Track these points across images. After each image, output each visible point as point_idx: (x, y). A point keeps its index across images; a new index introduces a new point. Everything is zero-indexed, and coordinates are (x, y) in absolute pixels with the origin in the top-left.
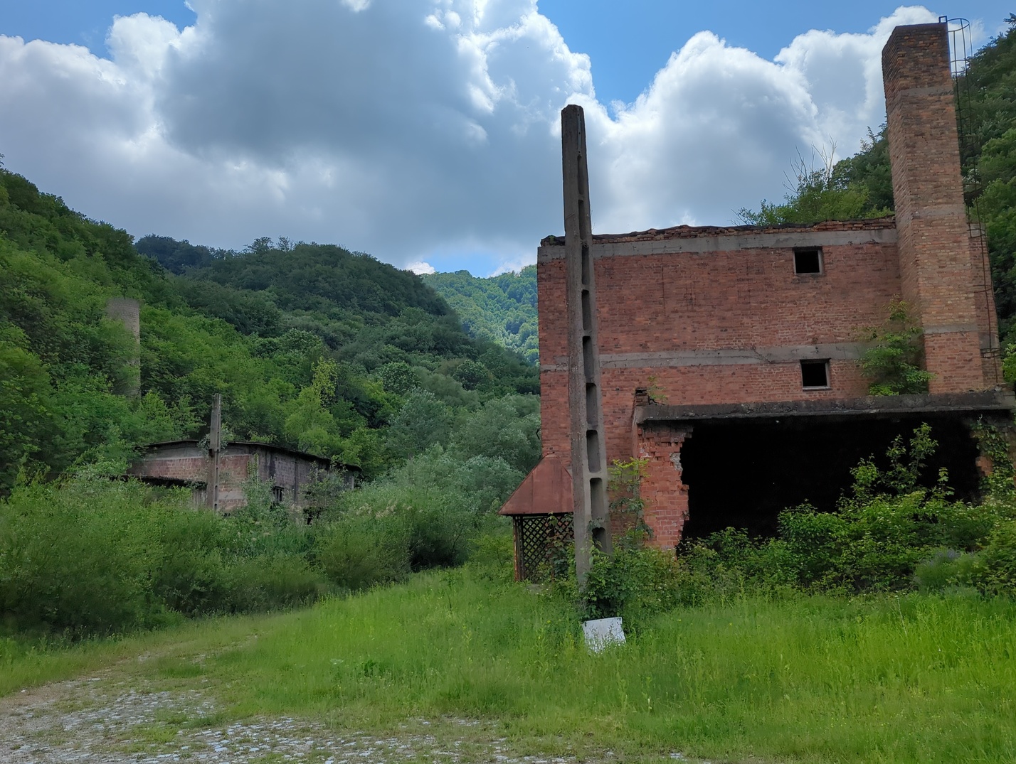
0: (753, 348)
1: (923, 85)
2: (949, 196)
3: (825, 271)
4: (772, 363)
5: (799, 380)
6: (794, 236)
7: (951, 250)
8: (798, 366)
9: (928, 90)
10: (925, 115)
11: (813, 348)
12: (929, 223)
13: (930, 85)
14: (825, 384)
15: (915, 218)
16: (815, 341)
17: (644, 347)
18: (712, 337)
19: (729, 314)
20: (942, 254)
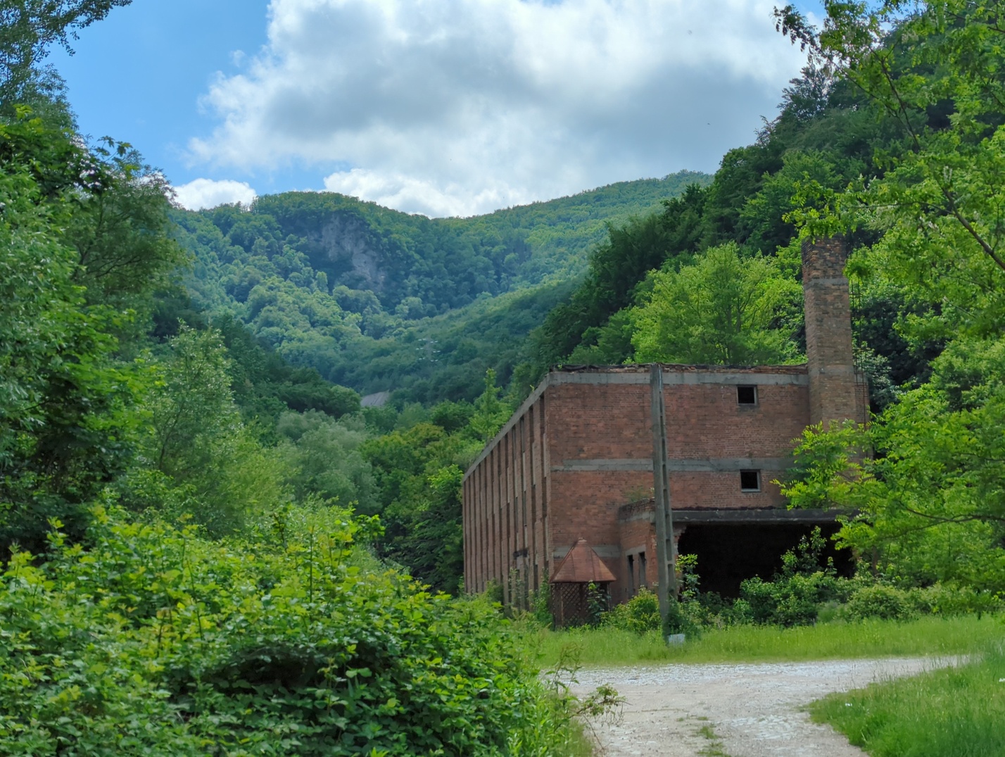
0: (708, 459)
1: (828, 277)
2: (844, 359)
3: (758, 403)
4: (721, 470)
5: (739, 484)
6: (738, 376)
7: (844, 398)
8: (738, 474)
9: (832, 281)
10: (829, 298)
11: (748, 460)
12: (830, 378)
13: (834, 277)
14: (756, 487)
15: (821, 373)
16: (751, 455)
17: (630, 455)
18: (679, 449)
19: (691, 433)
20: (838, 400)
